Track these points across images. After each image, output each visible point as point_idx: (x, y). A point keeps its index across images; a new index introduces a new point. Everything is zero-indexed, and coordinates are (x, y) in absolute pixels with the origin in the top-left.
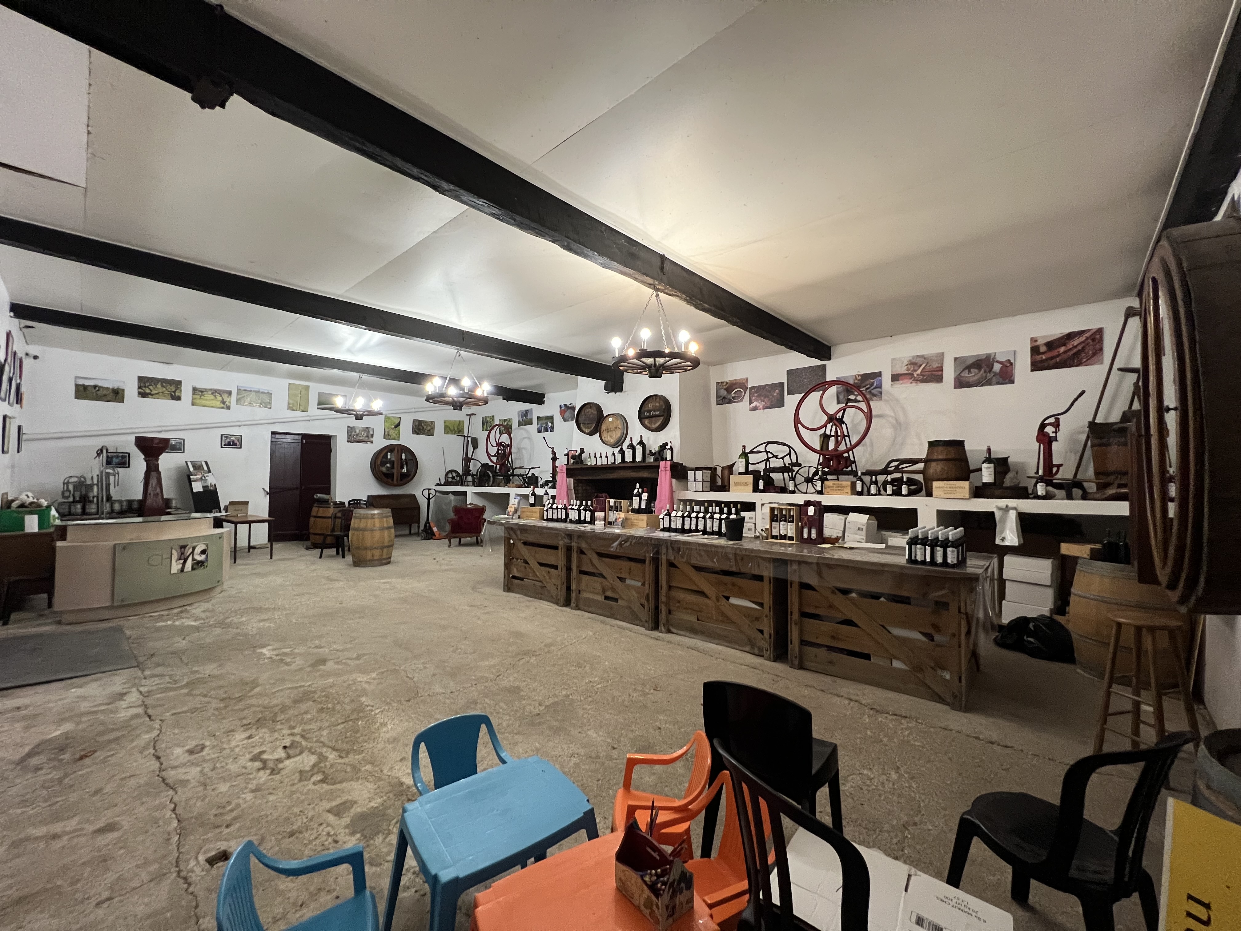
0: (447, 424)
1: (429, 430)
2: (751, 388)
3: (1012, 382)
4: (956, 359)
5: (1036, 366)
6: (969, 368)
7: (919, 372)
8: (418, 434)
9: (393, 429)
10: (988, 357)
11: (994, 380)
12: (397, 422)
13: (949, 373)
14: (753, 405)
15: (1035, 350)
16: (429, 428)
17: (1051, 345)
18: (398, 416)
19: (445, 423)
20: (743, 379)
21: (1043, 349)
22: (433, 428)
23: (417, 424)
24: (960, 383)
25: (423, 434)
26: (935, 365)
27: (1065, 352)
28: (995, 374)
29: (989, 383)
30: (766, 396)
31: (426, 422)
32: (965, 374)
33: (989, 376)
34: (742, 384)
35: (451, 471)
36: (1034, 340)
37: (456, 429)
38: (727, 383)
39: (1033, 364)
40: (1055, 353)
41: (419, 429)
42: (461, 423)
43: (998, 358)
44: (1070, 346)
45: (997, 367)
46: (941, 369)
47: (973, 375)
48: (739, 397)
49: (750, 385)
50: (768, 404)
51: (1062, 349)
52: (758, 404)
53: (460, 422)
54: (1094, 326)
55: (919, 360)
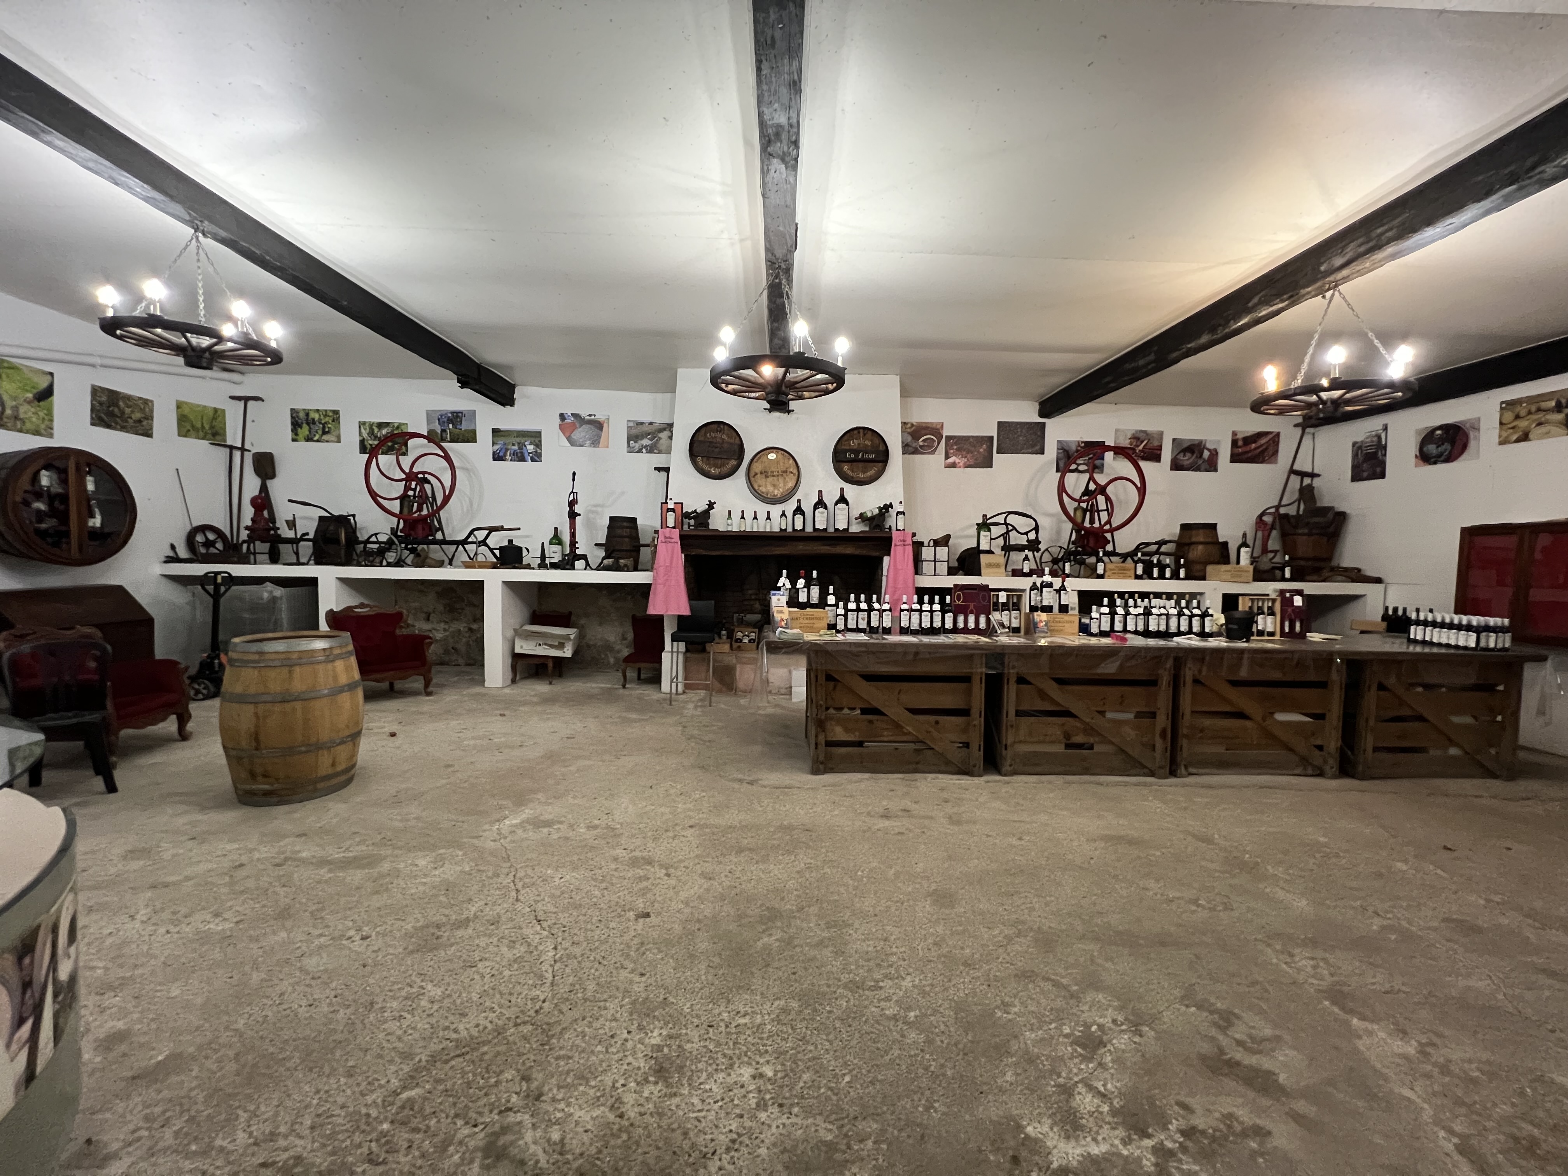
0: (186, 411)
1: (140, 421)
2: (948, 438)
3: (1216, 470)
4: (1174, 440)
5: (1235, 458)
6: (1185, 451)
7: (1141, 447)
8: (108, 426)
9: (29, 402)
10: (1200, 442)
11: (1203, 467)
12: (43, 384)
13: (1167, 454)
14: (951, 460)
15: (1234, 443)
16: (137, 415)
17: (1248, 440)
18: (48, 367)
19: (178, 407)
20: (938, 423)
21: (1240, 443)
22: (150, 417)
23: (104, 399)
24: (1176, 466)
25: (123, 429)
26: (1156, 444)
27: (1256, 449)
28: (1204, 461)
29: (1198, 469)
30: (969, 452)
31: (128, 398)
32: (1181, 457)
33: (1200, 462)
34: (935, 431)
35: (203, 529)
36: (1234, 434)
37: (207, 427)
38: (912, 425)
39: (1232, 455)
40: (1247, 449)
41: (112, 415)
42: (218, 414)
43: (1209, 446)
44: (1258, 444)
45: (1206, 454)
46: (1160, 448)
47: (1186, 459)
48: (930, 447)
49: (945, 433)
50: (972, 462)
51: (1253, 445)
52: (957, 461)
53: (216, 410)
54: (1276, 430)
55: (1142, 436)
